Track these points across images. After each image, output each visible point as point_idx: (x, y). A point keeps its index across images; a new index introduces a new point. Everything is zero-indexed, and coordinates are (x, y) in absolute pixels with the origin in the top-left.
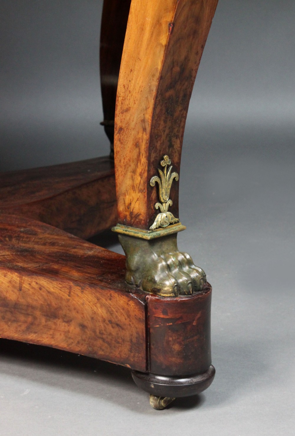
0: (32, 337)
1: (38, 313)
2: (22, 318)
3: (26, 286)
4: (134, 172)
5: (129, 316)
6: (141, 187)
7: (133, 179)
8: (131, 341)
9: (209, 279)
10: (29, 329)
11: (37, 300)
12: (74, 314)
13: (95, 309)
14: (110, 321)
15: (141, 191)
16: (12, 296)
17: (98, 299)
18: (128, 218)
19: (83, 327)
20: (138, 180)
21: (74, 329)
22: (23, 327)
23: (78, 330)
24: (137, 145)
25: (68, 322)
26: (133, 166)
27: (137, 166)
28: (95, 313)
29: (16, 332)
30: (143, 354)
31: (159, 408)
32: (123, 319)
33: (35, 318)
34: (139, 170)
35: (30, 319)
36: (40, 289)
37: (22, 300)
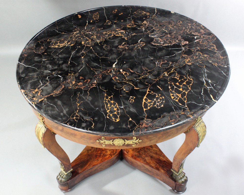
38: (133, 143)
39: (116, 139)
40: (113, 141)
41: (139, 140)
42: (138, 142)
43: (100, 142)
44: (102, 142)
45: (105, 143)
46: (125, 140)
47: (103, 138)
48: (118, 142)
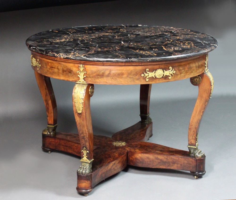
0: (169, 168)
1: (171, 163)
2: (167, 164)
3: (168, 158)
4: (193, 136)
5: (192, 162)
6: (195, 139)
7: (192, 137)
8: (193, 167)
9: (205, 155)
10: (168, 166)
11: (171, 160)
12: (179, 163)
13: (184, 161)
14: (188, 163)
15: (194, 139)
16: (165, 160)
17: (185, 159)
18: (191, 144)
19: (181, 165)
20: (194, 137)
21: (179, 165)
22: (167, 166)
23: (180, 165)
24: (194, 131)
25: (178, 164)
26: (192, 135)
27: (194, 135)
28: (184, 162)
29: (165, 167)
30: (195, 169)
31: (197, 178)
32: (191, 163)
33: (170, 164)
34: (194, 136)
35: (169, 164)
36: (172, 158)
37: (167, 161)
38: (169, 74)
39: (157, 70)
40: (155, 72)
41: (174, 71)
42: (173, 73)
43: (144, 76)
44: (146, 75)
45: (148, 76)
46: (164, 70)
47: (147, 70)
48: (159, 72)
